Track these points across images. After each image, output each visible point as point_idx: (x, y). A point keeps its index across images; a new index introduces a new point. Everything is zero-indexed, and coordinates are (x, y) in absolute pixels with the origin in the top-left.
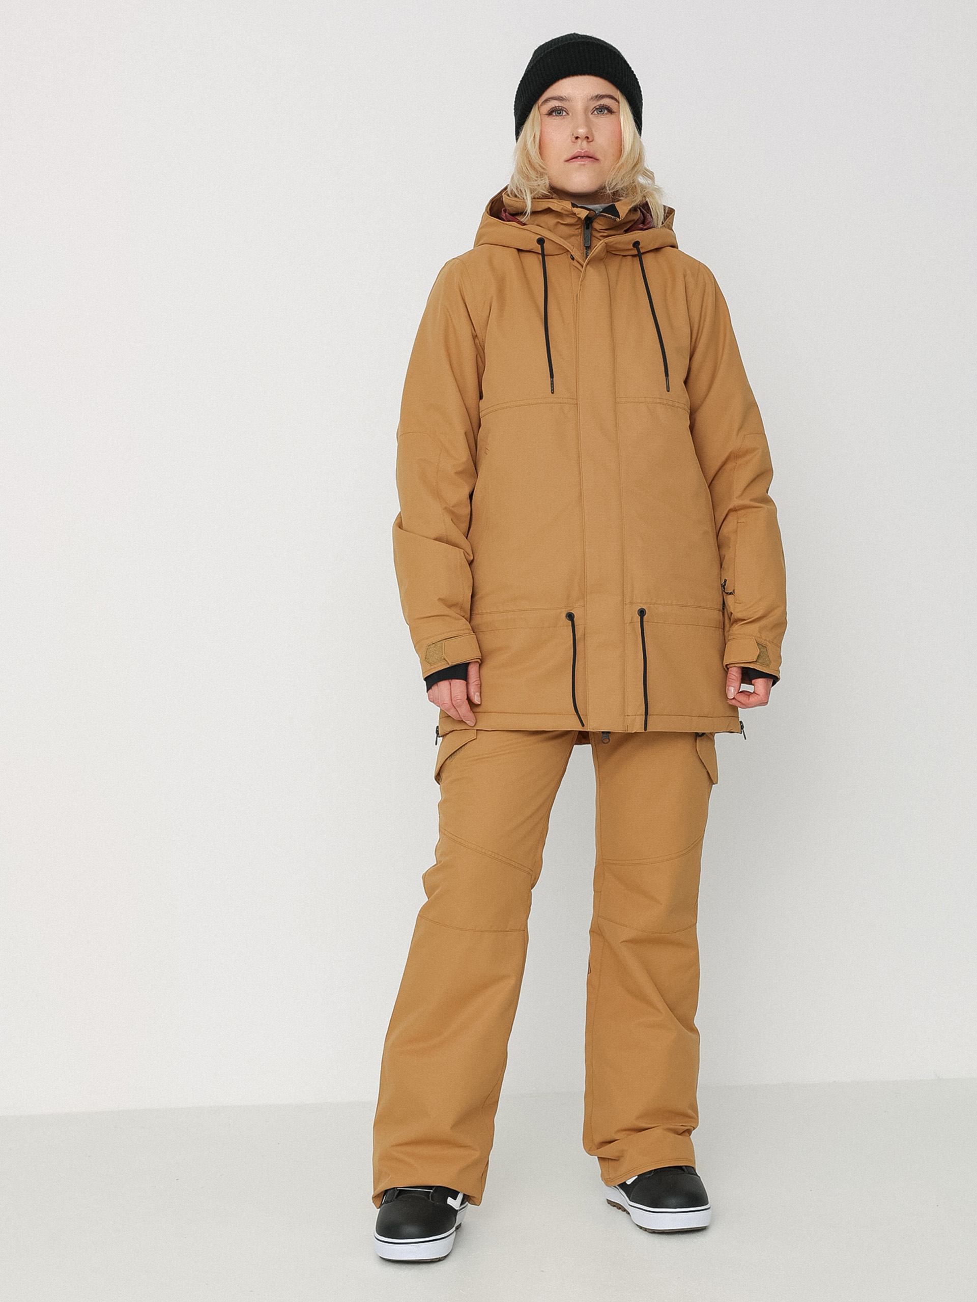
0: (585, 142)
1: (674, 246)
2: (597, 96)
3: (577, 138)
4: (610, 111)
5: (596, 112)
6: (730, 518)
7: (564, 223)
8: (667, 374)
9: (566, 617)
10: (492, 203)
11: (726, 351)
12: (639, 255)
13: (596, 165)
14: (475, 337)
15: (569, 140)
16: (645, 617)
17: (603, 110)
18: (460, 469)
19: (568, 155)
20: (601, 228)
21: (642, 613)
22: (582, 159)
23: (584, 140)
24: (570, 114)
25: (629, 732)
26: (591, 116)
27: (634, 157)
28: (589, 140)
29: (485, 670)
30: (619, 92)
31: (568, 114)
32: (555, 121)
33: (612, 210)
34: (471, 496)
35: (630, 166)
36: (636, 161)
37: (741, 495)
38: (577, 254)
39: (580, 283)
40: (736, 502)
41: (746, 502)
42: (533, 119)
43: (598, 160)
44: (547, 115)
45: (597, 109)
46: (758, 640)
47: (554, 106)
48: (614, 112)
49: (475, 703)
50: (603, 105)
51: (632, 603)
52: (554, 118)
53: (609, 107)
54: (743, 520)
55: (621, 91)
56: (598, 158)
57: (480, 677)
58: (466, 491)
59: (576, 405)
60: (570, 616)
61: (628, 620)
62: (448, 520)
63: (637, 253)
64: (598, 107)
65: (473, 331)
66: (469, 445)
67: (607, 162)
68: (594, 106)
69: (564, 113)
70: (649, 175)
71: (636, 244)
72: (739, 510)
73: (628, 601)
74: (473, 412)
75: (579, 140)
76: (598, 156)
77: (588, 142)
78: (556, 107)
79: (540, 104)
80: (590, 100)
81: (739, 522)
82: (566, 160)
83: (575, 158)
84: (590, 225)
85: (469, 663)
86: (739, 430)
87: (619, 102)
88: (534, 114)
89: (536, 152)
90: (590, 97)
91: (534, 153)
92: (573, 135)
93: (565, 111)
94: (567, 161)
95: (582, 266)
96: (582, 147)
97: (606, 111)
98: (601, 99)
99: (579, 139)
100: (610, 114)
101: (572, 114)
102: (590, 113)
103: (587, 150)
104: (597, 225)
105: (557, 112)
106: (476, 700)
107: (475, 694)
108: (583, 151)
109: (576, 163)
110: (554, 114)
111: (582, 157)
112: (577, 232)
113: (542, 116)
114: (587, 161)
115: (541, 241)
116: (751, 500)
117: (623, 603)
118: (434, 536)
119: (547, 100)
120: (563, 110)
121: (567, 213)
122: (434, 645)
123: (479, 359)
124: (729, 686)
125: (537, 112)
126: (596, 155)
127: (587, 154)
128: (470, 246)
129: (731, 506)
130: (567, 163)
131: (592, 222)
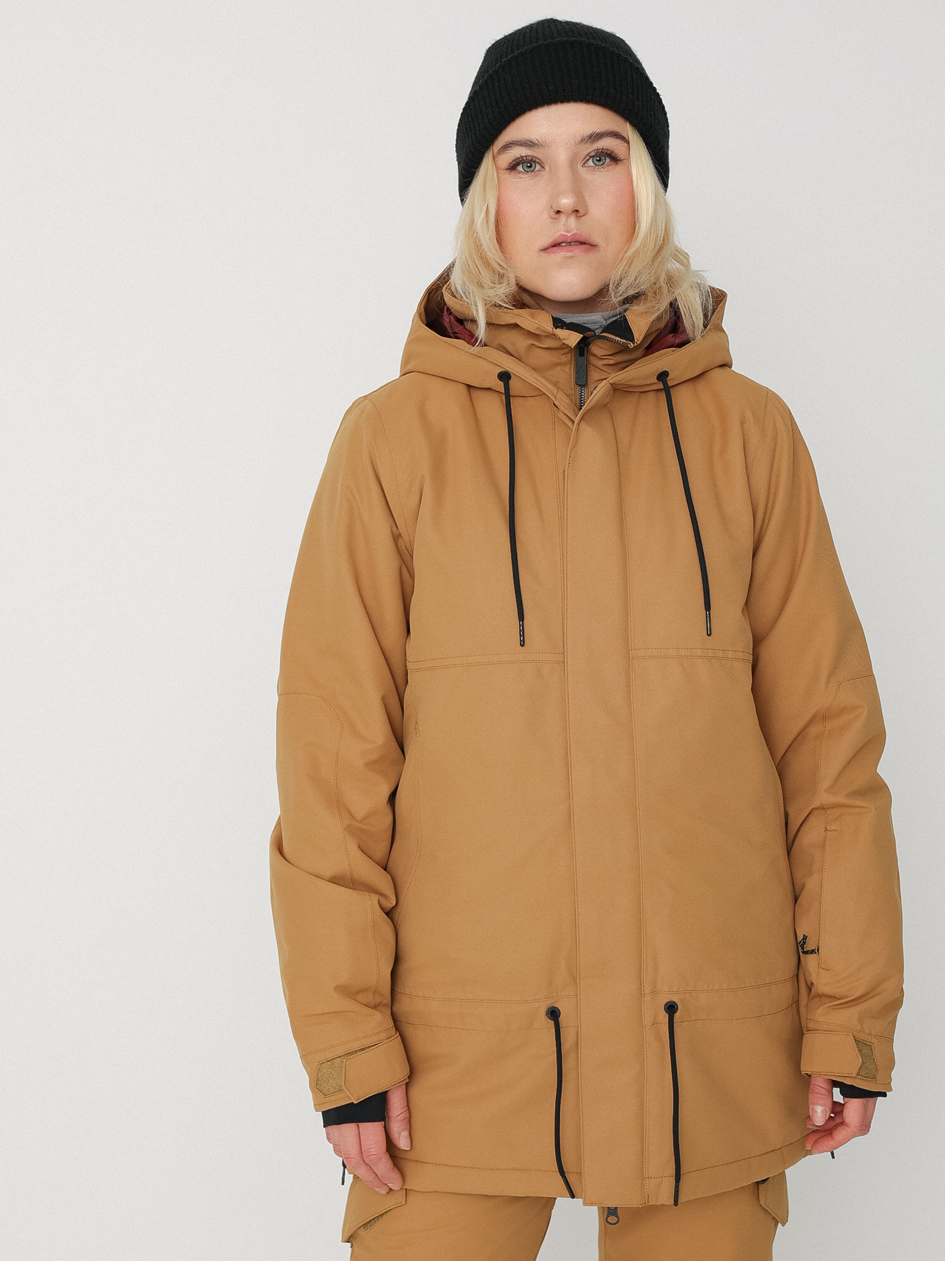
0: (572, 219)
1: (726, 365)
2: (590, 137)
3: (558, 212)
4: (614, 159)
5: (590, 163)
6: (812, 820)
7: (542, 346)
8: (708, 606)
9: (547, 1014)
10: (429, 294)
11: (811, 545)
12: (667, 390)
13: (592, 257)
14: (396, 538)
15: (545, 216)
16: (677, 1016)
17: (603, 158)
18: (374, 757)
19: (546, 241)
20: (603, 354)
21: (671, 1008)
22: (569, 248)
23: (571, 214)
24: (547, 168)
25: (651, 1203)
26: (582, 170)
27: (657, 237)
28: (579, 215)
29: (416, 1093)
30: (628, 125)
31: (543, 167)
32: (520, 182)
33: (620, 327)
34: (392, 797)
35: (650, 254)
36: (659, 243)
37: (832, 786)
38: (564, 402)
39: (568, 453)
40: (824, 797)
41: (840, 799)
42: (485, 178)
43: (596, 246)
44: (508, 169)
45: (593, 157)
46: (857, 1035)
47: (519, 156)
48: (619, 160)
49: (402, 1148)
50: (603, 149)
51: (654, 992)
52: (520, 175)
53: (612, 152)
54: (834, 827)
55: (631, 123)
56: (594, 243)
57: (408, 1106)
58: (386, 791)
59: (562, 664)
60: (554, 1014)
61: (648, 1020)
62: (353, 847)
63: (663, 387)
64: (593, 154)
65: (394, 528)
66: (388, 717)
67: (609, 249)
68: (586, 153)
69: (538, 167)
70: (682, 257)
71: (663, 376)
72: (829, 808)
73: (647, 989)
74: (396, 660)
75: (563, 217)
76: (596, 239)
77: (578, 217)
78: (522, 157)
79: (495, 151)
80: (580, 143)
81: (828, 829)
82: (542, 248)
83: (556, 245)
84: (586, 349)
85: (387, 1091)
86: (830, 676)
87: (628, 142)
88: (487, 167)
89: (490, 239)
90: (580, 139)
91: (488, 240)
92: (551, 207)
93: (538, 163)
94: (545, 250)
95: (573, 422)
96: (568, 227)
97: (608, 160)
98: (598, 140)
99: (561, 214)
100: (614, 164)
101: (550, 168)
102: (579, 166)
103: (575, 231)
104: (598, 349)
105: (525, 164)
106: (402, 1142)
107: (400, 1134)
108: (569, 235)
109: (559, 255)
110: (520, 168)
111: (569, 244)
112: (564, 359)
113: (500, 171)
114: (577, 251)
115: (505, 377)
116: (849, 795)
117: (641, 994)
118: (328, 874)
119: (507, 147)
120: (535, 162)
121: (546, 334)
122: (329, 1063)
123: (405, 572)
124: (814, 1104)
125: (490, 166)
126: (592, 238)
127: (576, 239)
128: (393, 372)
129: (816, 804)
130: (543, 254)
131: (588, 345)
